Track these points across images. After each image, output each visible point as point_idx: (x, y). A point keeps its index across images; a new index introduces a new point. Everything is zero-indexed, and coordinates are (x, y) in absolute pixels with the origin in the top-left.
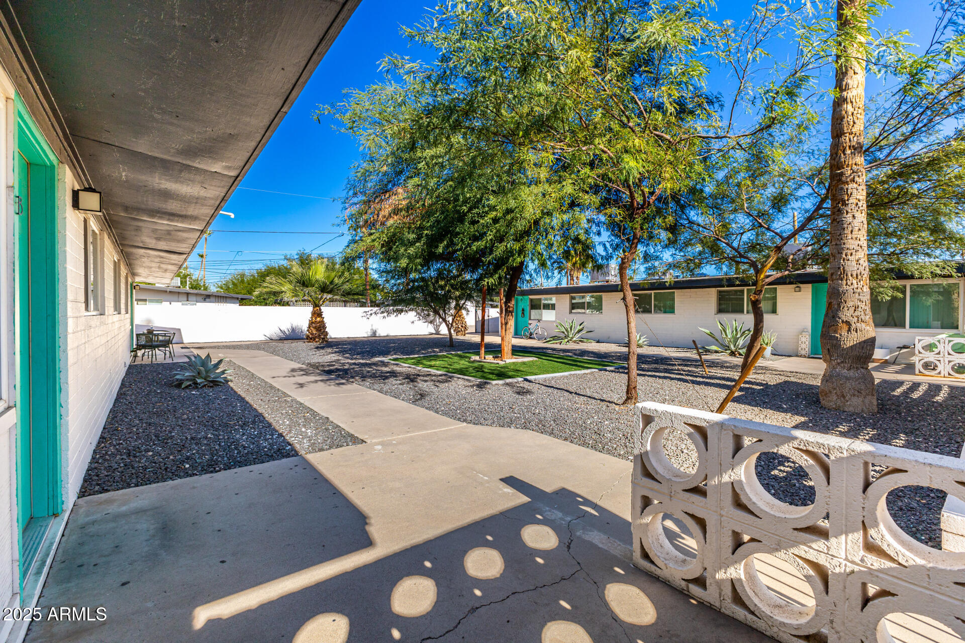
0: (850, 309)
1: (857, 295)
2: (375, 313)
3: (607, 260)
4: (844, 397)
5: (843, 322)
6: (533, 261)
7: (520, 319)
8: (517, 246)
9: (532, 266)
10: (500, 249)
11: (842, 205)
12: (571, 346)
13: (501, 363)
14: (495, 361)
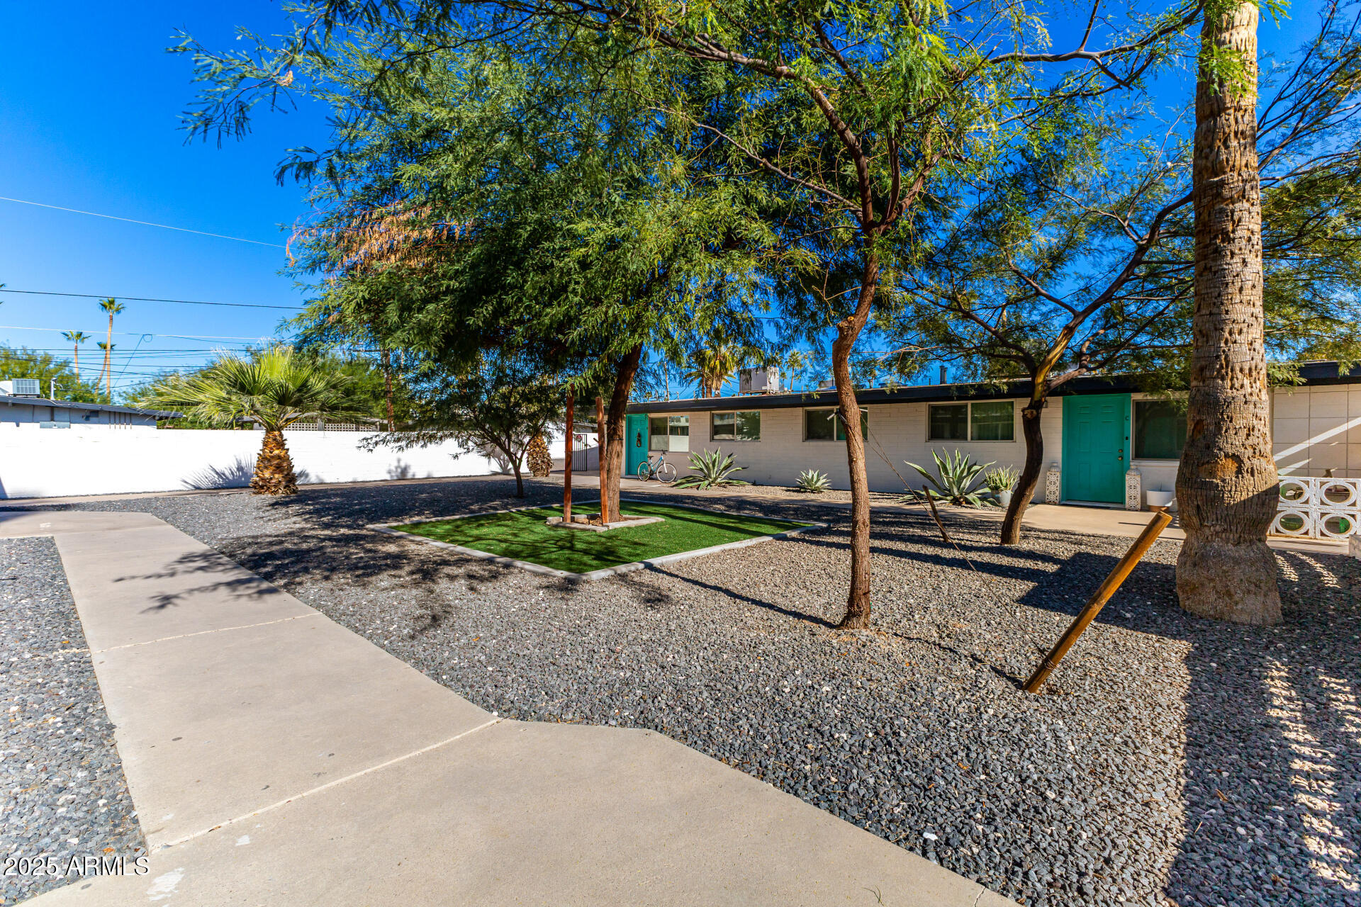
0: (1240, 433)
1: (1252, 406)
2: (384, 441)
3: (781, 350)
4: (1230, 595)
5: (1227, 456)
6: (657, 348)
7: (635, 449)
8: (627, 315)
9: (655, 357)
10: (592, 319)
11: (1223, 241)
12: (715, 492)
13: (601, 529)
14: (590, 527)
